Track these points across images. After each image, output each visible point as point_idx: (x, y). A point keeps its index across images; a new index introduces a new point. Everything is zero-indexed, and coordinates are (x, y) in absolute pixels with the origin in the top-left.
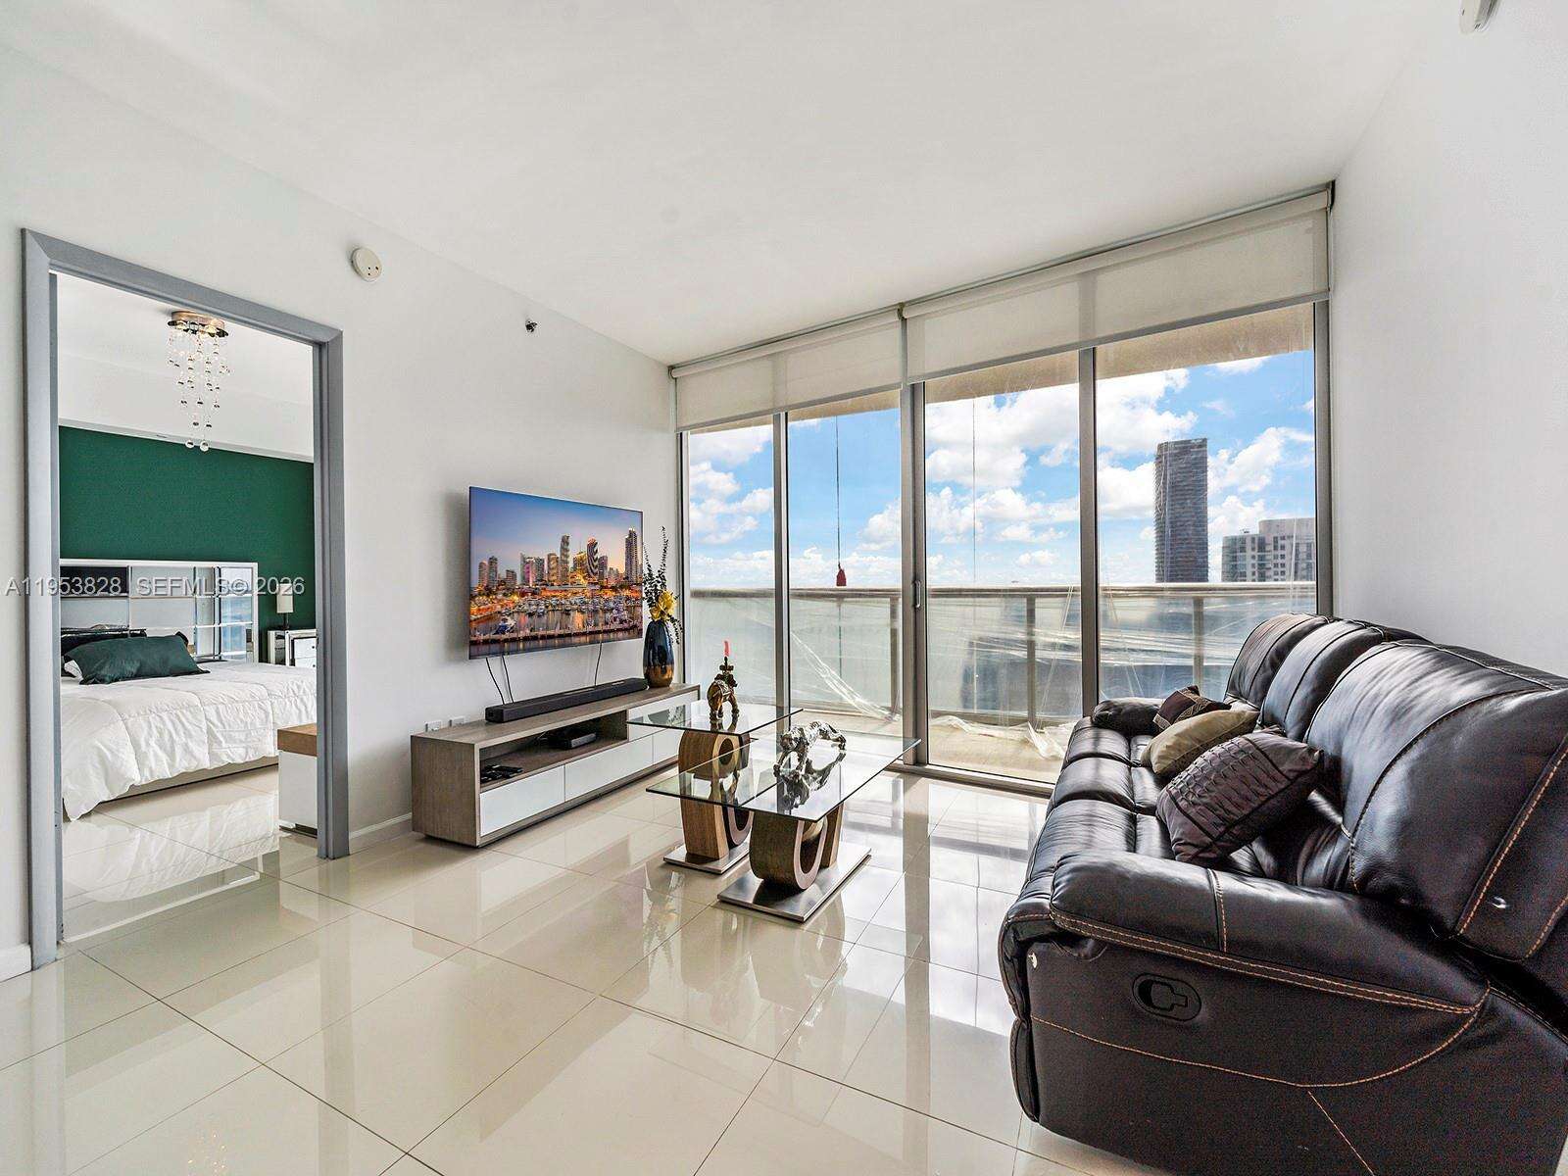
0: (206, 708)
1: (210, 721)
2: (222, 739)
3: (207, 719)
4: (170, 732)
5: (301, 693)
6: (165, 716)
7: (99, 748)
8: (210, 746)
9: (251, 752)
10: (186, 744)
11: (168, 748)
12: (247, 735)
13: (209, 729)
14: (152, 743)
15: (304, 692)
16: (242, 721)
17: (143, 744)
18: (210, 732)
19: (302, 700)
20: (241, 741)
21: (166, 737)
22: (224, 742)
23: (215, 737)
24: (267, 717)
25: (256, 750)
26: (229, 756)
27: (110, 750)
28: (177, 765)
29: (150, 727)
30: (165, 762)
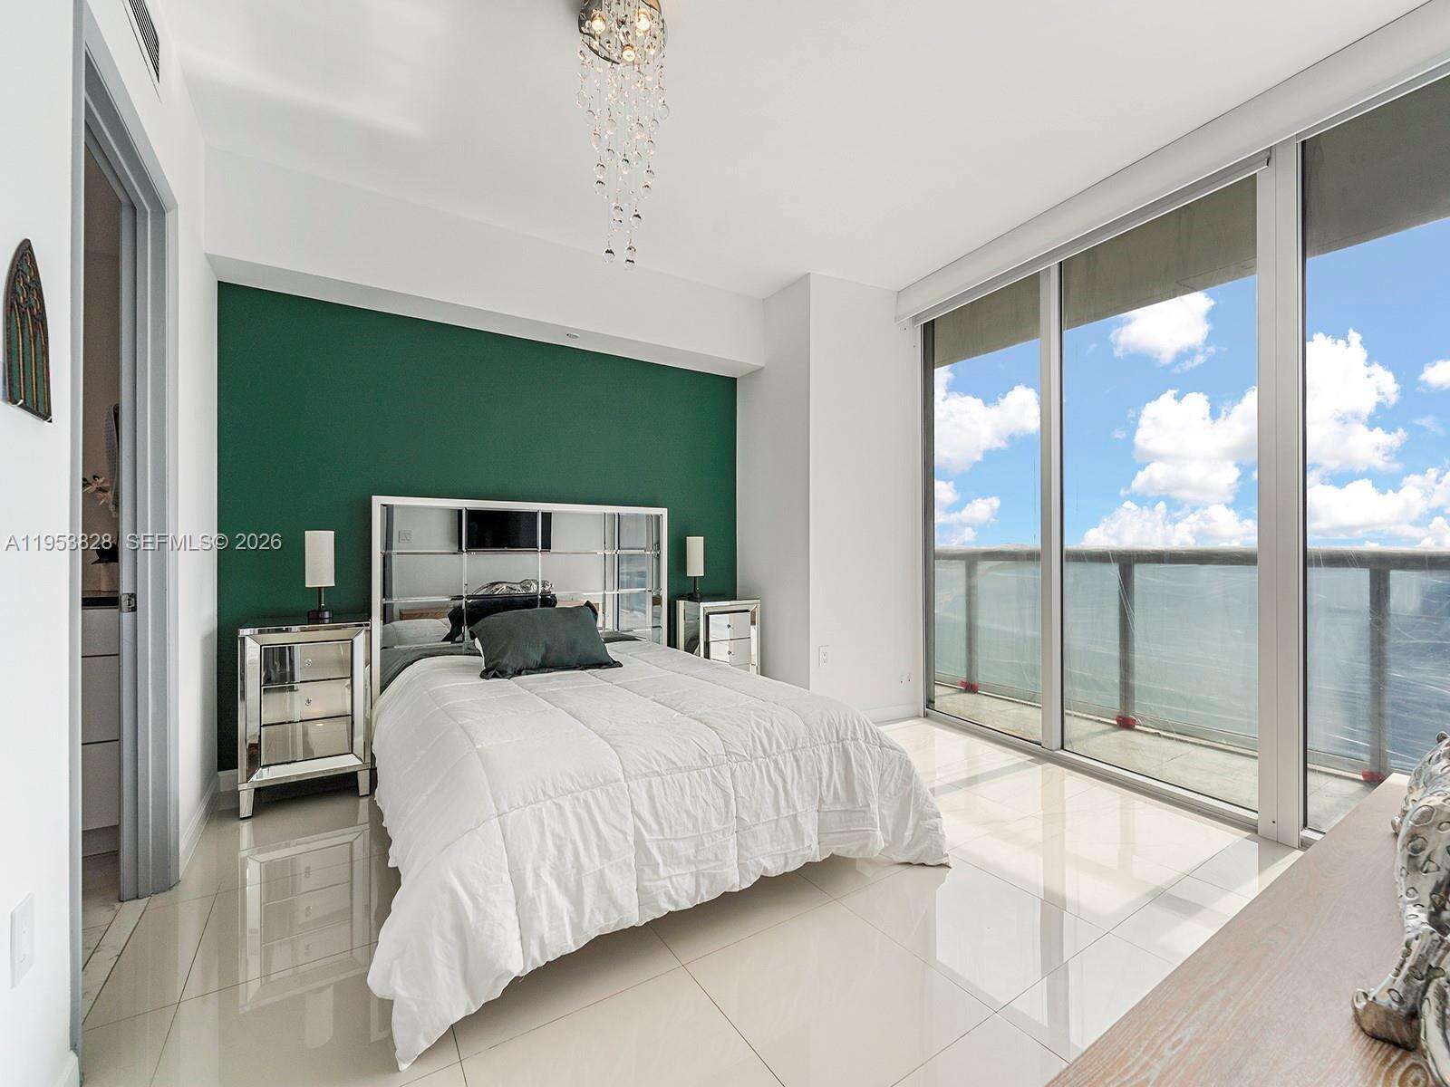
0: (633, 785)
1: (640, 818)
2: (659, 859)
3: (634, 812)
4: (574, 843)
5: (774, 751)
6: (566, 803)
7: (453, 892)
8: (640, 872)
9: (704, 882)
10: (602, 872)
11: (572, 884)
12: (697, 846)
13: (637, 832)
14: (546, 877)
15: (779, 746)
16: (688, 813)
17: (529, 875)
18: (640, 844)
19: (776, 762)
20: (688, 861)
21: (569, 857)
22: (661, 864)
23: (648, 854)
24: (727, 805)
25: (712, 879)
26: (670, 898)
27: (473, 896)
28: (586, 924)
29: (543, 835)
30: (566, 920)
